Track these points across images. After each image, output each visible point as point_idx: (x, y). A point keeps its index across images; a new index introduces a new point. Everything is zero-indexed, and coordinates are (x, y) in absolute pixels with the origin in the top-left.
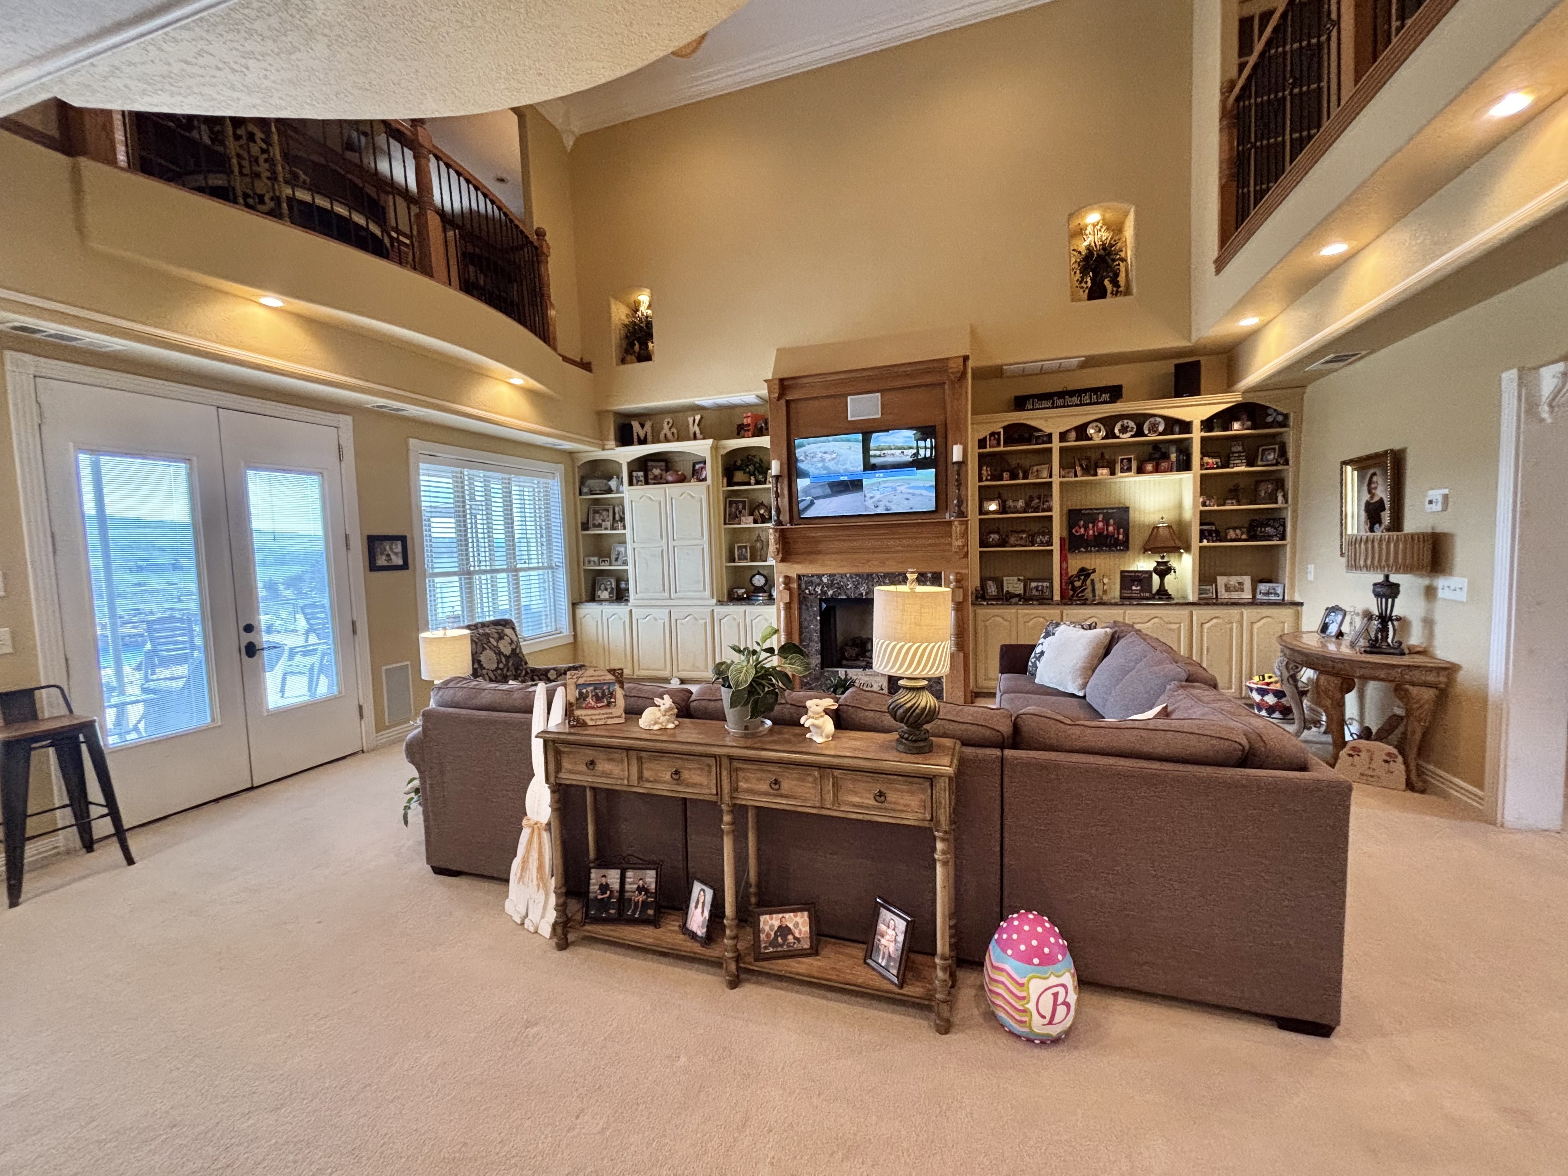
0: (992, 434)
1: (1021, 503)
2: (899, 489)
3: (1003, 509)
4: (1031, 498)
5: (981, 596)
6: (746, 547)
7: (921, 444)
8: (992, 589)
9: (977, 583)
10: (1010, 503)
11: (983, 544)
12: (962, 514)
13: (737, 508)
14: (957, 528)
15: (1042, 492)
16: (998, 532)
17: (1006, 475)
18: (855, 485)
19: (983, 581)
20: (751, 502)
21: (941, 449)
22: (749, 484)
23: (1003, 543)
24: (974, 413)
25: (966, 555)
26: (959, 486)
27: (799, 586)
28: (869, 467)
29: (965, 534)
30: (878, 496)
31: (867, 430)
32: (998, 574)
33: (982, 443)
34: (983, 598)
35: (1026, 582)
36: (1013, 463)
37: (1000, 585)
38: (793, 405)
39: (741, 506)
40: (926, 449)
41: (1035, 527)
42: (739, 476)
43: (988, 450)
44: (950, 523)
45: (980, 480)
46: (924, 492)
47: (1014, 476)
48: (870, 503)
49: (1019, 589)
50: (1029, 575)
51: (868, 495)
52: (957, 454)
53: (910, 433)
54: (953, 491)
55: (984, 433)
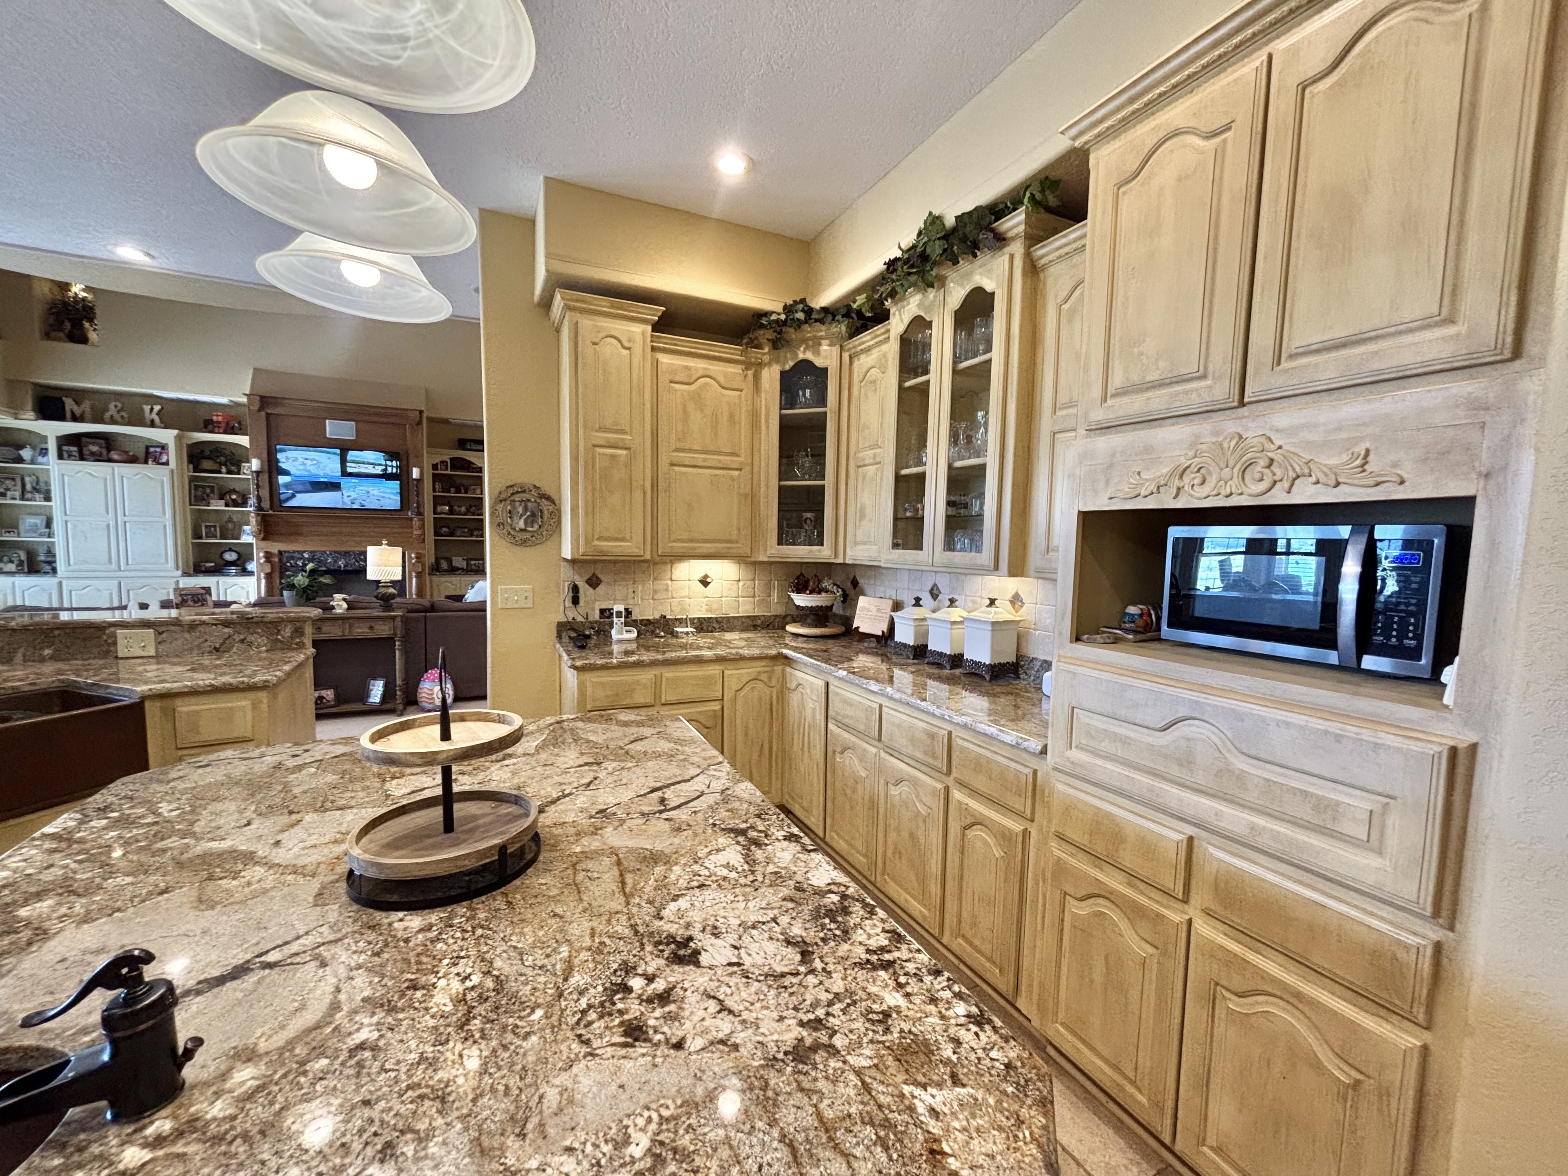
0: (442, 462)
1: (463, 509)
2: (372, 492)
3: (451, 512)
4: (471, 506)
5: (436, 569)
6: (215, 527)
7: (389, 463)
8: (444, 565)
9: (433, 560)
10: (456, 508)
11: (436, 534)
12: (420, 513)
13: (204, 492)
14: (416, 522)
15: (477, 503)
16: (448, 527)
17: (453, 489)
18: (334, 486)
19: (437, 560)
20: (220, 488)
21: (405, 468)
22: (220, 472)
23: (452, 534)
24: (429, 446)
25: (424, 541)
26: (417, 496)
27: (280, 560)
28: (345, 473)
29: (422, 527)
30: (354, 495)
31: (344, 448)
32: (447, 555)
33: (435, 467)
34: (438, 570)
35: (468, 560)
36: (458, 481)
37: (450, 562)
38: (272, 418)
39: (208, 491)
40: (393, 467)
41: (473, 525)
42: (206, 464)
43: (439, 472)
44: (411, 519)
45: (434, 491)
46: (392, 497)
47: (458, 491)
48: (347, 500)
49: (464, 564)
50: (470, 556)
51: (346, 494)
52: (415, 473)
53: (380, 455)
54: (413, 498)
55: (437, 459)
